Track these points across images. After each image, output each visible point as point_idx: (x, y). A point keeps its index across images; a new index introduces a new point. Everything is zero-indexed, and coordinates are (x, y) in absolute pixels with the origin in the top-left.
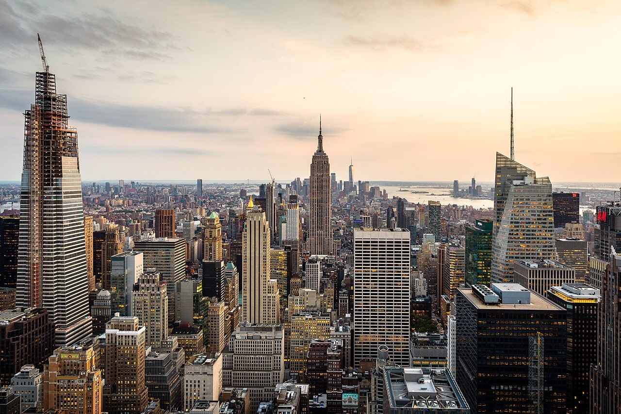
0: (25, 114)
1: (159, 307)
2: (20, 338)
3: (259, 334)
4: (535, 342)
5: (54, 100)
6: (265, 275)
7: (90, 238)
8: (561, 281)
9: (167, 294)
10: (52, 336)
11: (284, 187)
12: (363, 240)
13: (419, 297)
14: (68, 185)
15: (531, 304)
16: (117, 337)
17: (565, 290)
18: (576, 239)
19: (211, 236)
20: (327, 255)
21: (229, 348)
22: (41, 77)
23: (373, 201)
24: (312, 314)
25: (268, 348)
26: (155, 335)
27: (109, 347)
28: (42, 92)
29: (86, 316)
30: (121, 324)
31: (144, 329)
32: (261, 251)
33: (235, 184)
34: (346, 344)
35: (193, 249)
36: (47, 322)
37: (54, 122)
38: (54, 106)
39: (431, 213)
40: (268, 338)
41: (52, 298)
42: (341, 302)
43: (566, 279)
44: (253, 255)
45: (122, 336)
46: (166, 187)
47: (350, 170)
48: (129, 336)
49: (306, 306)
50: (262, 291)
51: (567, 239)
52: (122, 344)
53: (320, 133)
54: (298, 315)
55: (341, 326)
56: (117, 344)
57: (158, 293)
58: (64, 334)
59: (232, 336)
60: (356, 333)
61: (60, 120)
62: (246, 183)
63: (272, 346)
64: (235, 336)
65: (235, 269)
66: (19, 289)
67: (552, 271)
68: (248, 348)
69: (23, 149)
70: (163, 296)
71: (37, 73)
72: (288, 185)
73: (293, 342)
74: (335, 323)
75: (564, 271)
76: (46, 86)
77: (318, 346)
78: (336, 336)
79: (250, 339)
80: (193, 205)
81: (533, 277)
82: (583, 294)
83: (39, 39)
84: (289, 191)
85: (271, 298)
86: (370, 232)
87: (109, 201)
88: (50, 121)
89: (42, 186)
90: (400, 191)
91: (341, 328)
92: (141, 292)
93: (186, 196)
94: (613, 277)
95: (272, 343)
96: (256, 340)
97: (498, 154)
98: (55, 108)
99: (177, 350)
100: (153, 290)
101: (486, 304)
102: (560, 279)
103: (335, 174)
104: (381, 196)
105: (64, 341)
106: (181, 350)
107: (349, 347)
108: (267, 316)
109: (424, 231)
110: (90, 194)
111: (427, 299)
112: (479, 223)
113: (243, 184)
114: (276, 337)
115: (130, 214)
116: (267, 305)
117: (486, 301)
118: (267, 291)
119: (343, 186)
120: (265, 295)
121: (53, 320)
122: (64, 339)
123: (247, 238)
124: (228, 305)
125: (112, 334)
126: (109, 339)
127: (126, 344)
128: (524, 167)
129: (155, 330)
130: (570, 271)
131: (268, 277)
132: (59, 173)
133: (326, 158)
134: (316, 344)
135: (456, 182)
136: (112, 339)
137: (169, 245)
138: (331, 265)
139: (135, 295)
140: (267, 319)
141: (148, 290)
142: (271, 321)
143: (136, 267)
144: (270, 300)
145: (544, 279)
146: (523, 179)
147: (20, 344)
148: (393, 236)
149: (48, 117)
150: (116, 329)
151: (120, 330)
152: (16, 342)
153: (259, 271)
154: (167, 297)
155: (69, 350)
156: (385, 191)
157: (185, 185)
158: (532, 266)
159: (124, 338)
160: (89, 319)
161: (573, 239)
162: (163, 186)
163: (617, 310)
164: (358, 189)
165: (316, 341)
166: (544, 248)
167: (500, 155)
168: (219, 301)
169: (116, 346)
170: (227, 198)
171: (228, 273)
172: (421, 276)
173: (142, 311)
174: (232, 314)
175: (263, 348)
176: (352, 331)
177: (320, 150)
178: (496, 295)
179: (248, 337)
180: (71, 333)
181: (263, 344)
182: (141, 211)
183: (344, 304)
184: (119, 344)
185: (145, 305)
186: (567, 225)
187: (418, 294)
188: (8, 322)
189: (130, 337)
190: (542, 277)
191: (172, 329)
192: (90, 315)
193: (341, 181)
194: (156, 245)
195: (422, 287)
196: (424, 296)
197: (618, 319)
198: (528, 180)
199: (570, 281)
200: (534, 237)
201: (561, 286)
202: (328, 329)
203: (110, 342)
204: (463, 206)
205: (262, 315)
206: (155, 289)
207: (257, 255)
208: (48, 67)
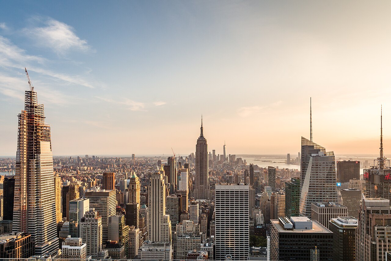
0: (19, 116)
1: (96, 232)
2: (13, 251)
3: (156, 248)
4: (314, 253)
5: (36, 107)
6: (162, 212)
7: (59, 190)
8: (337, 215)
9: (102, 224)
10: (33, 249)
11: (184, 158)
12: (220, 191)
13: (259, 225)
14: (44, 158)
15: (313, 229)
16: (69, 250)
17: (339, 220)
18: (354, 189)
19: (133, 189)
20: (206, 200)
21: (138, 257)
22: (28, 94)
23: (237, 167)
24: (190, 236)
25: (161, 256)
26: (94, 249)
27: (64, 256)
28: (29, 103)
29: (55, 237)
30: (71, 242)
31: (85, 245)
32: (160, 198)
33: (156, 157)
34: (210, 254)
35: (125, 196)
36: (30, 241)
37: (36, 121)
38: (36, 111)
39: (270, 174)
40: (161, 250)
41: (34, 226)
42: (211, 228)
43: (342, 214)
44: (154, 200)
45: (71, 250)
46: (114, 159)
47: (224, 148)
48: (75, 250)
49: (186, 231)
50: (160, 222)
51: (349, 189)
52: (71, 254)
53: (202, 126)
54: (182, 236)
55: (207, 243)
56: (69, 254)
57: (96, 223)
58: (41, 248)
59: (140, 249)
60: (217, 247)
61: (40, 119)
62: (162, 156)
63: (164, 255)
64: (141, 249)
65: (146, 209)
66: (14, 221)
67: (333, 209)
68: (149, 256)
69: (17, 137)
70: (99, 225)
71: (26, 91)
72: (186, 157)
73: (178, 253)
74: (203, 241)
75: (341, 209)
76: (31, 99)
77: (192, 255)
78: (204, 249)
79: (150, 251)
80: (129, 170)
81: (322, 213)
82: (350, 223)
83: (26, 71)
84: (187, 161)
85: (166, 226)
86: (224, 186)
87: (79, 168)
88: (33, 120)
89: (28, 159)
90: (255, 160)
91: (207, 244)
92: (85, 223)
93: (125, 164)
94: (364, 213)
95: (164, 253)
96: (154, 252)
97: (302, 138)
98: (37, 112)
99: (108, 258)
100: (93, 222)
101: (285, 229)
102: (336, 214)
103: (215, 150)
104: (243, 163)
105: (41, 252)
106: (110, 258)
107: (212, 256)
108: (163, 237)
109: (266, 185)
110: (68, 163)
111: (263, 227)
112: (293, 180)
113: (160, 157)
114: (166, 250)
115: (91, 175)
116: (163, 230)
117: (285, 227)
118: (163, 222)
119: (220, 158)
120: (162, 224)
121: (34, 240)
122: (41, 251)
123: (151, 190)
124: (142, 230)
125: (66, 249)
126: (64, 251)
127: (74, 254)
128: (318, 146)
129: (94, 246)
130: (344, 209)
131: (164, 214)
132: (38, 151)
133: (205, 141)
134: (191, 254)
135: (289, 155)
136: (66, 251)
137: (106, 194)
138: (206, 206)
139: (82, 224)
140: (163, 239)
141: (90, 222)
142: (166, 240)
143: (84, 207)
144: (165, 227)
145: (328, 214)
146: (317, 153)
147: (13, 254)
148: (238, 188)
149: (32, 117)
150: (68, 245)
151: (71, 246)
152: (10, 254)
153: (158, 210)
154: (101, 226)
155: (37, 258)
156: (245, 160)
157: (125, 158)
158: (321, 206)
159: (73, 250)
160: (57, 239)
161: (353, 189)
162: (112, 158)
163: (366, 233)
164: (229, 160)
165: (191, 252)
166: (330, 195)
167: (304, 138)
168: (136, 228)
169: (68, 255)
170: (149, 165)
171: (143, 211)
172: (260, 212)
173: (86, 234)
174: (144, 236)
175: (158, 256)
176: (214, 246)
177: (202, 136)
178: (292, 224)
179: (149, 250)
180: (45, 248)
181: (158, 254)
182: (98, 173)
183: (213, 230)
184: (70, 254)
185: (88, 231)
186: (351, 180)
187: (258, 223)
188: (6, 241)
189: (77, 250)
190: (327, 213)
191: (105, 245)
192: (58, 236)
193: (219, 155)
194: (98, 194)
195: (261, 219)
196: (262, 225)
197: (366, 238)
198: (320, 154)
199: (344, 215)
200: (324, 188)
201: (337, 218)
202: (199, 245)
203: (65, 253)
204: (292, 170)
205: (160, 236)
206: (94, 221)
207: (157, 200)
208: (33, 88)
